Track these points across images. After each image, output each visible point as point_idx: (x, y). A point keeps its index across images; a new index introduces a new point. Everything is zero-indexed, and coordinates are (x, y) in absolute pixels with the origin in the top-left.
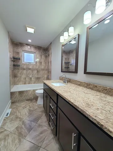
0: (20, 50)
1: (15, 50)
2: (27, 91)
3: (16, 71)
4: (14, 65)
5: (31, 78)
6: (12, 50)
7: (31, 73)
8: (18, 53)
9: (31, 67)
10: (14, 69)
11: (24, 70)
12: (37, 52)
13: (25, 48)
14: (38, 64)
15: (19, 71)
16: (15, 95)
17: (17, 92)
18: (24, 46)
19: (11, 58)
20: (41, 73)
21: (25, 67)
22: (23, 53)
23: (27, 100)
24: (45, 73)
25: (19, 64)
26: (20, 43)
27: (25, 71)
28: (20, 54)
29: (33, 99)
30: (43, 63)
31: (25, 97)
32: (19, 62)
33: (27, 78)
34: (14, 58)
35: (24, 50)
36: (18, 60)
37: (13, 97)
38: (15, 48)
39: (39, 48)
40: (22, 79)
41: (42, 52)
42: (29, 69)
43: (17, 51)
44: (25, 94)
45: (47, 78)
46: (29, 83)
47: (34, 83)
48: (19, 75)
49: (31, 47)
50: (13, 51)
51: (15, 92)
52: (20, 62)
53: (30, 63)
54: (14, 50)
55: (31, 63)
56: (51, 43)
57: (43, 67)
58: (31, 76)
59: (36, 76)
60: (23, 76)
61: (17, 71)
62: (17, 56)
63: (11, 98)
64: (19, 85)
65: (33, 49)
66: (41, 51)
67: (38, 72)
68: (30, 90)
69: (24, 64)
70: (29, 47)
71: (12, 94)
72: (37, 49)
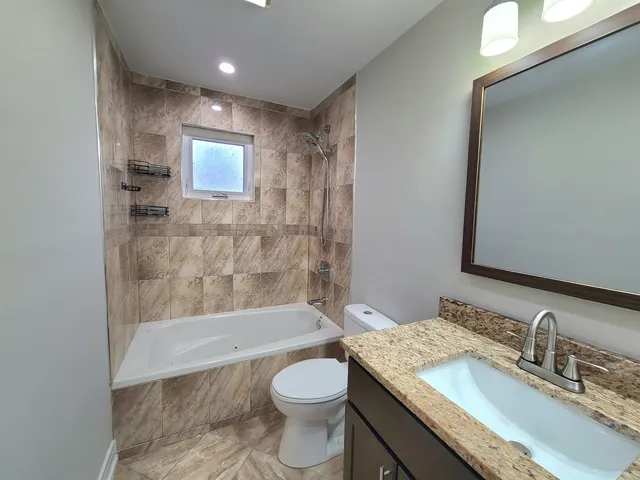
0: (167, 123)
1: (141, 124)
2: (213, 373)
3: (148, 244)
4: (137, 212)
5: (230, 278)
6: (121, 122)
7: (231, 251)
8: (158, 141)
9: (228, 219)
10: (136, 232)
11: (192, 233)
12: (263, 136)
13: (196, 113)
14: (267, 200)
15: (162, 244)
16: (144, 407)
17: (155, 383)
18: (192, 98)
19: (116, 171)
20: (283, 246)
21: (196, 219)
22: (186, 138)
23: (214, 427)
24: (304, 248)
25: (161, 201)
26: (170, 84)
27: (197, 241)
28: (171, 149)
29: (252, 415)
30: (291, 197)
31: (206, 409)
32: (163, 192)
33: (207, 280)
34: (135, 170)
35: (190, 122)
36: (161, 181)
37: (130, 420)
38: (144, 115)
39: (271, 112)
40: (182, 288)
41: (286, 137)
42: (221, 230)
43: (155, 129)
44: (201, 393)
45: (312, 274)
46: (219, 308)
47: (247, 305)
48: (163, 263)
49: (227, 106)
50: (131, 131)
51: (144, 385)
52: (169, 191)
53: (225, 195)
54: (134, 121)
55: (230, 198)
56: (351, 83)
57: (290, 218)
58: (228, 269)
59: (258, 266)
60: (189, 271)
61: (152, 240)
62: (151, 160)
63: (117, 424)
64: (166, 324)
65: (238, 121)
66: (285, 129)
67: (266, 242)
68: (232, 366)
69: (195, 204)
70: (217, 108)
71: (123, 399)
72: (263, 118)
